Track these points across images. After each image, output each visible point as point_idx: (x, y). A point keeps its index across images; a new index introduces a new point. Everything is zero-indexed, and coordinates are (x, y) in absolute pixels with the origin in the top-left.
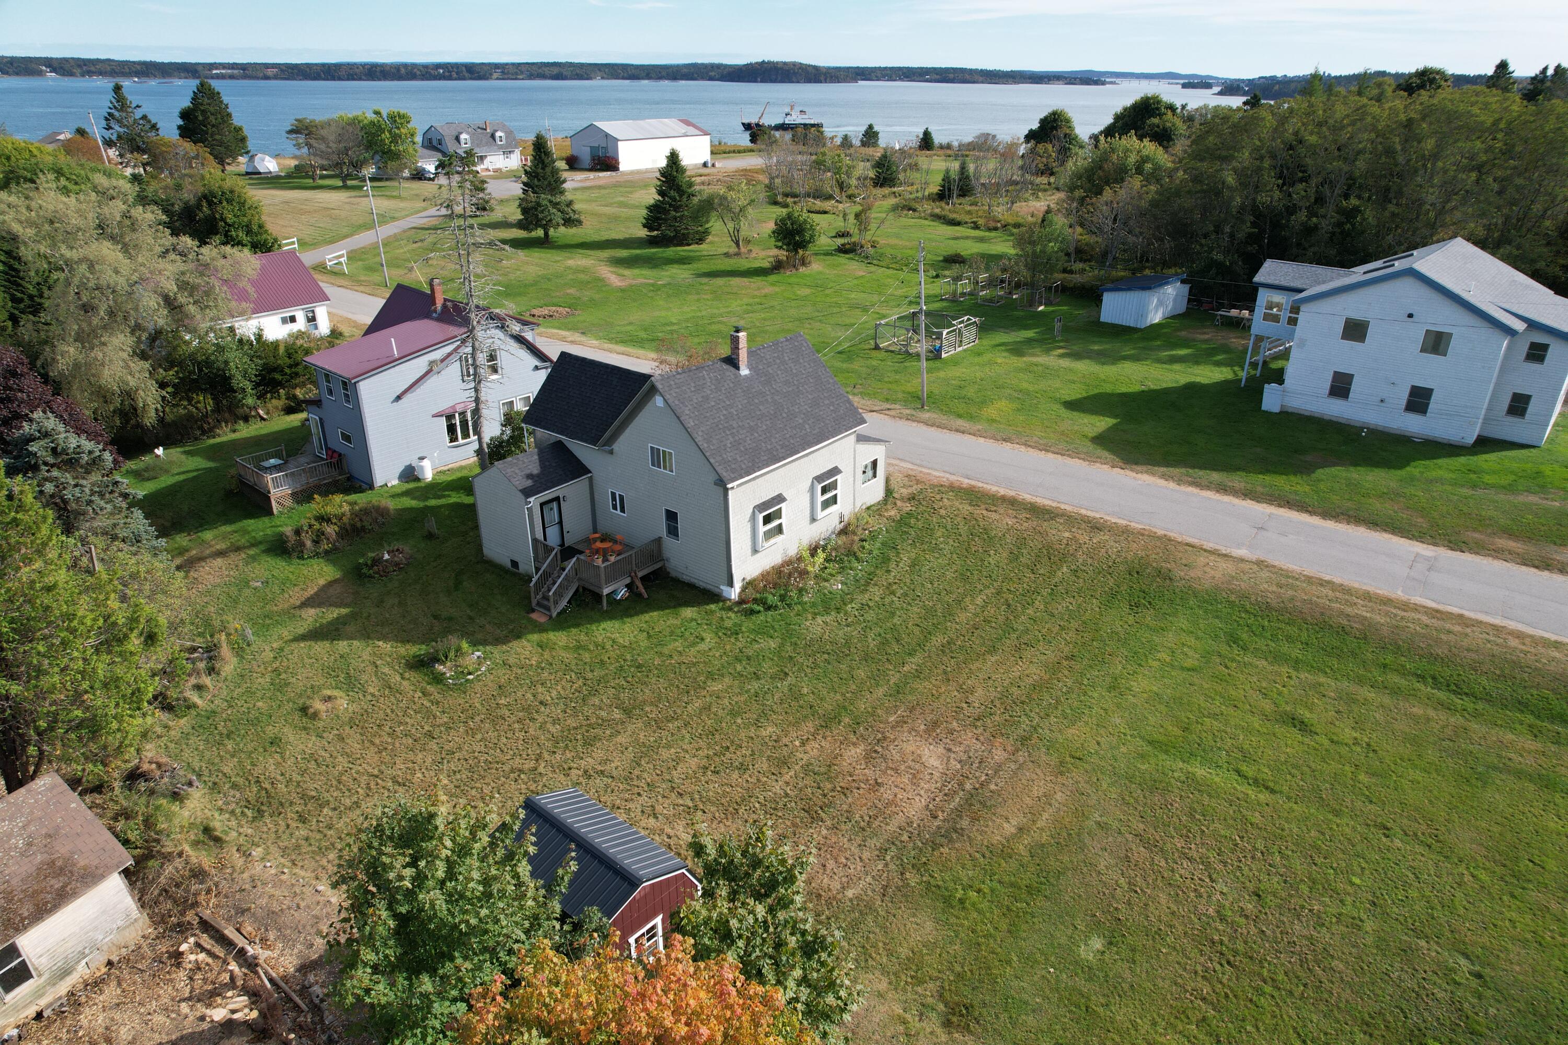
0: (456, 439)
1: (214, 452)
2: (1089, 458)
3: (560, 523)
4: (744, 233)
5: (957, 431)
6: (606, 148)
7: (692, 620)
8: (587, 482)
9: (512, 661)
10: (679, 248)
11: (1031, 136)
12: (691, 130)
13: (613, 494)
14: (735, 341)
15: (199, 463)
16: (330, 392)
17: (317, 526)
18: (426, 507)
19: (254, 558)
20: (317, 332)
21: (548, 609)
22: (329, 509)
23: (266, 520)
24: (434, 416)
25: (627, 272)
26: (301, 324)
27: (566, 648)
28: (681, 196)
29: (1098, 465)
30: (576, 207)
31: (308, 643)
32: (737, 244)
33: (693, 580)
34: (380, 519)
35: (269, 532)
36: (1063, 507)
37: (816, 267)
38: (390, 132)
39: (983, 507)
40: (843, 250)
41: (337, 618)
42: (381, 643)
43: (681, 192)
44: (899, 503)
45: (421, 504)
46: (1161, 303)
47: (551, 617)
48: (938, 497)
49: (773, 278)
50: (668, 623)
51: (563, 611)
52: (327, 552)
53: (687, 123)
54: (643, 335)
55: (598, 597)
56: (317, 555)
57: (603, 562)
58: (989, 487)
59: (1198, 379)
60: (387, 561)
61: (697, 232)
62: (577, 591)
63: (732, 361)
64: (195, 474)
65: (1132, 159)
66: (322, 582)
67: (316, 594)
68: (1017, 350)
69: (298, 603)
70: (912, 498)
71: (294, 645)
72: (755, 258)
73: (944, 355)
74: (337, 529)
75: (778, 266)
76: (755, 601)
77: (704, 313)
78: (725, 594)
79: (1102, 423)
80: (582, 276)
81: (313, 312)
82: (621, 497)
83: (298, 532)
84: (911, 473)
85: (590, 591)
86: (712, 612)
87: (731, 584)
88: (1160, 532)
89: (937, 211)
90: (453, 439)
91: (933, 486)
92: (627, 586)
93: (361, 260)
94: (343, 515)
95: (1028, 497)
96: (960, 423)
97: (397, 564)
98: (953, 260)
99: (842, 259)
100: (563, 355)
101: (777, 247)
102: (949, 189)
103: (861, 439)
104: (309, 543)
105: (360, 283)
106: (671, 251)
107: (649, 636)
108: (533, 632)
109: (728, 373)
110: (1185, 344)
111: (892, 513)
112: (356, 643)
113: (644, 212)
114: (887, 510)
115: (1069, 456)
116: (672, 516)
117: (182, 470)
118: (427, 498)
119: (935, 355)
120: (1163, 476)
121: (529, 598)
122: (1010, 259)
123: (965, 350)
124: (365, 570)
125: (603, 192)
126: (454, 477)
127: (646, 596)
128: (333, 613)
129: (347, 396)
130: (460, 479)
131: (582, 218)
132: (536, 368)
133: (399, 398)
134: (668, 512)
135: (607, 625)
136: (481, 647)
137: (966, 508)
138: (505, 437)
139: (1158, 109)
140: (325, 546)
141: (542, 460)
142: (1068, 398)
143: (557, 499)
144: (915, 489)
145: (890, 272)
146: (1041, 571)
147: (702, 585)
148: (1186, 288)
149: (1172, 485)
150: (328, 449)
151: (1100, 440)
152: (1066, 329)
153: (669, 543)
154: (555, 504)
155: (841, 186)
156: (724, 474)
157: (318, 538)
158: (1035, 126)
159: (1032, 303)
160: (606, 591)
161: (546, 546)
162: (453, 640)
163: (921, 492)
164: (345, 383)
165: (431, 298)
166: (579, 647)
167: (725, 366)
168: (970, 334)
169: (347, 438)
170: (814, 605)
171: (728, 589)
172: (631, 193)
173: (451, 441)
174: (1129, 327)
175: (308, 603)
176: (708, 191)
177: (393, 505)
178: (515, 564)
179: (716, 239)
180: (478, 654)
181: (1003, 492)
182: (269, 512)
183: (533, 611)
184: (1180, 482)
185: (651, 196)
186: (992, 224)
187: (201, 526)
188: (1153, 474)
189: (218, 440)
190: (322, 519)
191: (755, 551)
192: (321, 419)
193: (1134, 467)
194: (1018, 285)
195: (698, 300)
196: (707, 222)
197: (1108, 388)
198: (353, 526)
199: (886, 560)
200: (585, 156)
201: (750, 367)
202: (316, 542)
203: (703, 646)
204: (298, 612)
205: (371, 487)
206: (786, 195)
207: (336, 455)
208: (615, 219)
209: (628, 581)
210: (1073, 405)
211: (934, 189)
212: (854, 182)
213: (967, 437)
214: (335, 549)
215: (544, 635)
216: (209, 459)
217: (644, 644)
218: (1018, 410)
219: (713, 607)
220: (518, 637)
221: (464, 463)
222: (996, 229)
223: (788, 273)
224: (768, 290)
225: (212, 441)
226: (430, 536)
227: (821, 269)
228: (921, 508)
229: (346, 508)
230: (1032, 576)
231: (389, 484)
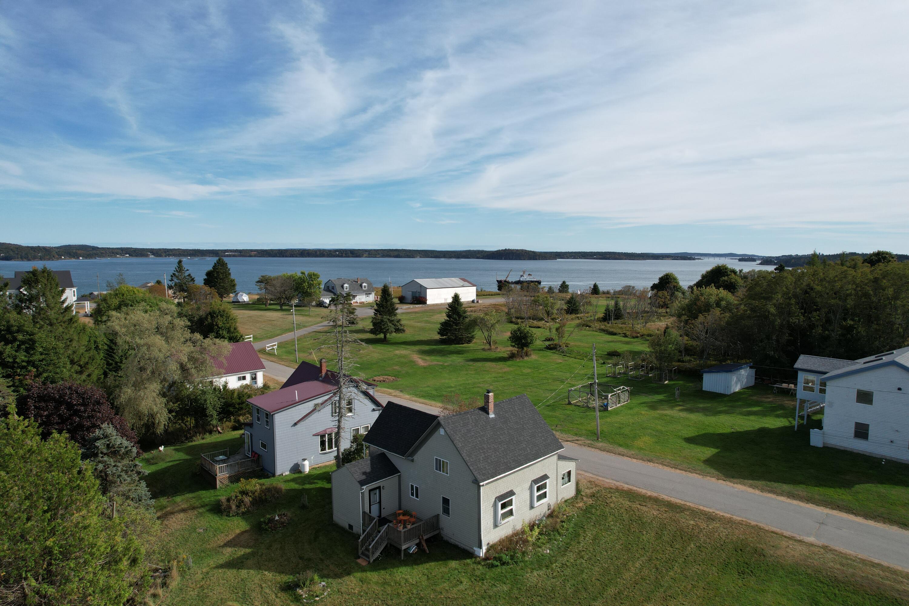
0: (325, 449)
1: (190, 451)
2: (702, 473)
3: (380, 502)
4: (493, 338)
5: (619, 454)
6: (420, 293)
7: (456, 569)
8: (397, 478)
9: (343, 589)
10: (457, 346)
11: (654, 287)
12: (466, 284)
13: (412, 486)
14: (487, 398)
15: (182, 456)
16: (259, 419)
17: (240, 497)
18: (303, 489)
19: (201, 514)
20: (256, 385)
21: (369, 558)
22: (248, 487)
23: (212, 491)
24: (314, 435)
25: (428, 358)
26: (248, 381)
27: (377, 583)
28: (459, 318)
29: (708, 478)
30: (402, 322)
31: (224, 570)
32: (490, 344)
33: (457, 543)
34: (276, 495)
35: (212, 499)
36: (688, 504)
37: (534, 357)
38: (308, 283)
39: (637, 502)
40: (549, 348)
41: (243, 555)
42: (266, 573)
43: (460, 316)
44: (585, 499)
45: (301, 487)
46: (739, 380)
47: (369, 562)
48: (609, 495)
49: (509, 363)
50: (441, 570)
51: (377, 559)
52: (243, 513)
53: (464, 280)
54: (434, 393)
55: (399, 551)
56: (238, 514)
57: (403, 529)
58: (640, 490)
59: (767, 426)
60: (277, 520)
61: (468, 337)
62: (386, 546)
63: (485, 410)
64: (178, 462)
65: (713, 299)
66: (238, 531)
67: (233, 539)
68: (653, 406)
69: (222, 544)
70: (593, 496)
71: (216, 571)
72: (499, 352)
73: (609, 409)
74: (251, 499)
75: (512, 356)
76: (495, 558)
77: (470, 382)
78: (476, 553)
79: (709, 452)
80: (403, 360)
81: (255, 374)
82: (417, 488)
83: (228, 500)
84: (591, 480)
85: (394, 546)
86: (468, 564)
87: (480, 547)
88: (753, 523)
89: (603, 327)
90: (323, 449)
91: (606, 489)
92: (417, 545)
93: (285, 348)
94: (256, 491)
95: (666, 498)
96: (621, 449)
97: (282, 523)
98: (613, 354)
99: (549, 353)
100: (389, 403)
101: (512, 346)
102: (609, 315)
103: (561, 458)
104: (234, 507)
105: (282, 360)
106: (453, 347)
107: (428, 579)
108: (357, 571)
109: (482, 416)
110: (757, 404)
111: (581, 505)
112: (252, 571)
113: (439, 326)
114: (577, 503)
115: (690, 471)
116: (446, 501)
117: (171, 459)
118: (304, 484)
119: (604, 408)
120: (751, 486)
121: (357, 549)
122: (646, 354)
123: (622, 406)
124: (263, 526)
125: (417, 315)
126: (321, 472)
127: (428, 552)
128: (242, 552)
129: (267, 422)
130: (325, 473)
131: (405, 328)
132: (374, 410)
133: (295, 424)
134: (444, 498)
135: (403, 569)
136: (326, 580)
137: (627, 503)
138: (352, 449)
139: (726, 272)
140: (243, 509)
141: (372, 464)
142: (687, 436)
143: (379, 488)
144: (594, 490)
145: (577, 360)
146: (677, 546)
147: (462, 546)
148: (753, 371)
149: (757, 492)
150: (252, 451)
151: (709, 462)
152: (682, 395)
153: (443, 518)
154: (378, 491)
155: (548, 313)
156: (479, 477)
157: (240, 503)
158: (657, 281)
159: (661, 379)
160: (404, 547)
161: (370, 516)
162: (309, 573)
163: (598, 492)
164: (267, 415)
165: (320, 369)
166: (385, 583)
167: (481, 412)
168: (625, 397)
169: (264, 446)
170: (532, 563)
171: (478, 549)
172: (432, 316)
173: (322, 451)
174: (721, 394)
175: (228, 544)
176: (474, 315)
177: (284, 487)
178: (351, 527)
179: (478, 341)
180: (323, 583)
181: (649, 493)
182: (214, 487)
183: (359, 558)
184: (762, 490)
185: (443, 318)
186: (635, 335)
187: (175, 493)
188: (744, 485)
189: (194, 443)
190: (244, 493)
191: (496, 526)
192: (251, 434)
193: (732, 480)
194: (652, 369)
195: (467, 374)
196: (473, 332)
197: (711, 430)
198: (260, 498)
199: (577, 535)
200: (409, 296)
201: (495, 413)
202: (238, 507)
203: (461, 587)
204: (221, 550)
205: (274, 475)
206: (517, 318)
207: (256, 456)
208: (423, 329)
209: (417, 541)
210: (690, 440)
211: (600, 315)
212: (555, 311)
213: (625, 458)
214: (248, 512)
215: (364, 574)
216: (187, 454)
217: (425, 583)
218: (656, 442)
219: (468, 561)
220: (349, 574)
221: (327, 464)
222: (637, 337)
223: (518, 360)
224: (507, 369)
225: (190, 444)
226: (304, 507)
227: (536, 358)
228: (599, 502)
229: (258, 487)
230: (671, 549)
231: (284, 475)
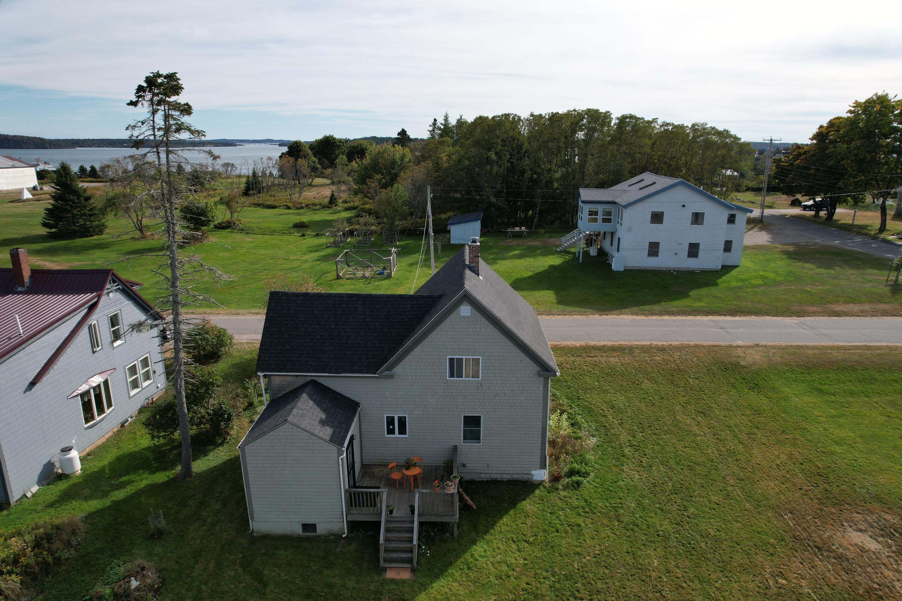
0: (93, 418)
3: (353, 463)
7: (541, 511)
8: (358, 414)
10: (85, 239)
13: (390, 418)
18: (116, 504)
21: (409, 561)
24: (69, 397)
32: (140, 230)
39: (584, 355)
40: (220, 227)
45: (107, 502)
47: (415, 569)
50: (528, 523)
51: (419, 556)
53: (11, 159)
61: (96, 226)
63: (472, 269)
73: (392, 275)
76: (567, 474)
78: (534, 480)
79: (549, 294)
82: (401, 419)
86: (548, 497)
87: (544, 466)
90: (88, 417)
97: (151, 588)
98: (300, 226)
99: (225, 232)
100: (275, 293)
109: (478, 280)
116: (472, 422)
119: (386, 275)
123: (397, 271)
127: (475, 507)
133: (33, 384)
134: (466, 418)
135: (478, 549)
141: (318, 404)
143: (351, 440)
145: (267, 236)
147: (506, 477)
153: (466, 448)
154: (351, 447)
159: (392, 241)
160: (458, 517)
165: (18, 272)
167: (472, 274)
168: (395, 260)
170: (601, 459)
171: (541, 471)
173: (87, 421)
177: (76, 516)
178: (309, 527)
183: (385, 570)
205: (8, 505)
215: (430, 591)
217: (537, 553)
221: (99, 442)
226: (158, 534)
227: (213, 240)
231: (29, 495)
